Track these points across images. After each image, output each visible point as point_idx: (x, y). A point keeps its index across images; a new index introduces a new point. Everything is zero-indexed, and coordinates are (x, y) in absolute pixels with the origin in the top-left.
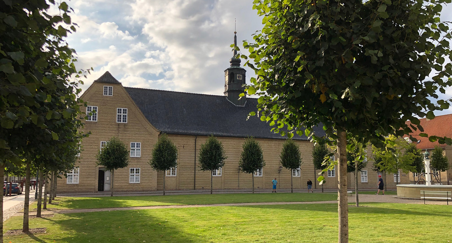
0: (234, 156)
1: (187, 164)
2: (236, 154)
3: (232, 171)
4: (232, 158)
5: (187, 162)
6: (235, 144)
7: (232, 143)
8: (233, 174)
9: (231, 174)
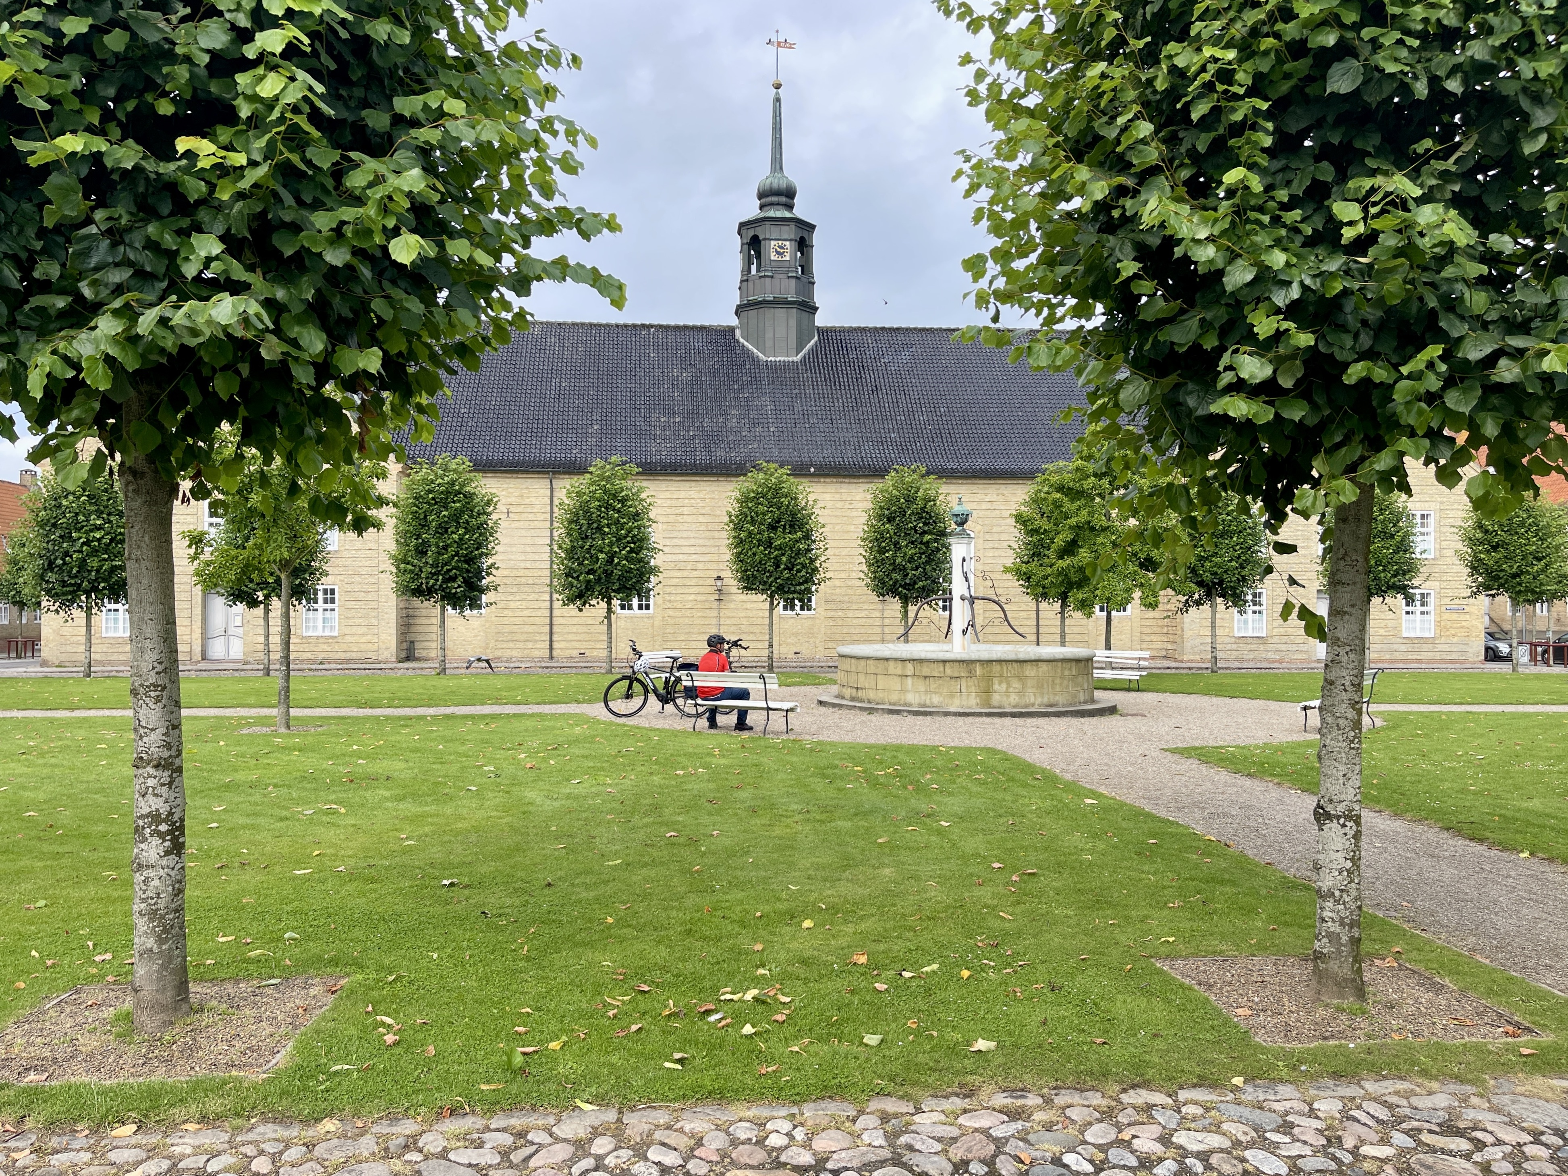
0: (701, 542)
1: (521, 573)
2: (707, 534)
3: (692, 597)
4: (692, 550)
5: (523, 565)
6: (703, 500)
7: (693, 494)
8: (699, 606)
9: (689, 605)
